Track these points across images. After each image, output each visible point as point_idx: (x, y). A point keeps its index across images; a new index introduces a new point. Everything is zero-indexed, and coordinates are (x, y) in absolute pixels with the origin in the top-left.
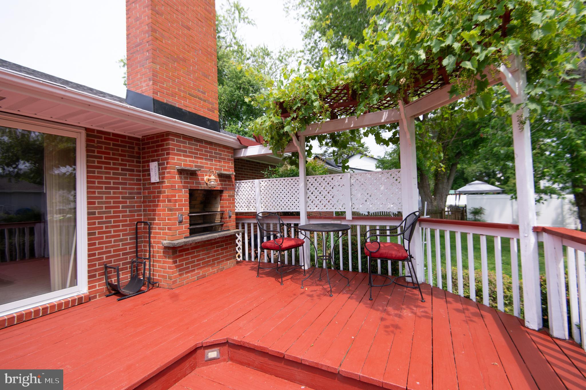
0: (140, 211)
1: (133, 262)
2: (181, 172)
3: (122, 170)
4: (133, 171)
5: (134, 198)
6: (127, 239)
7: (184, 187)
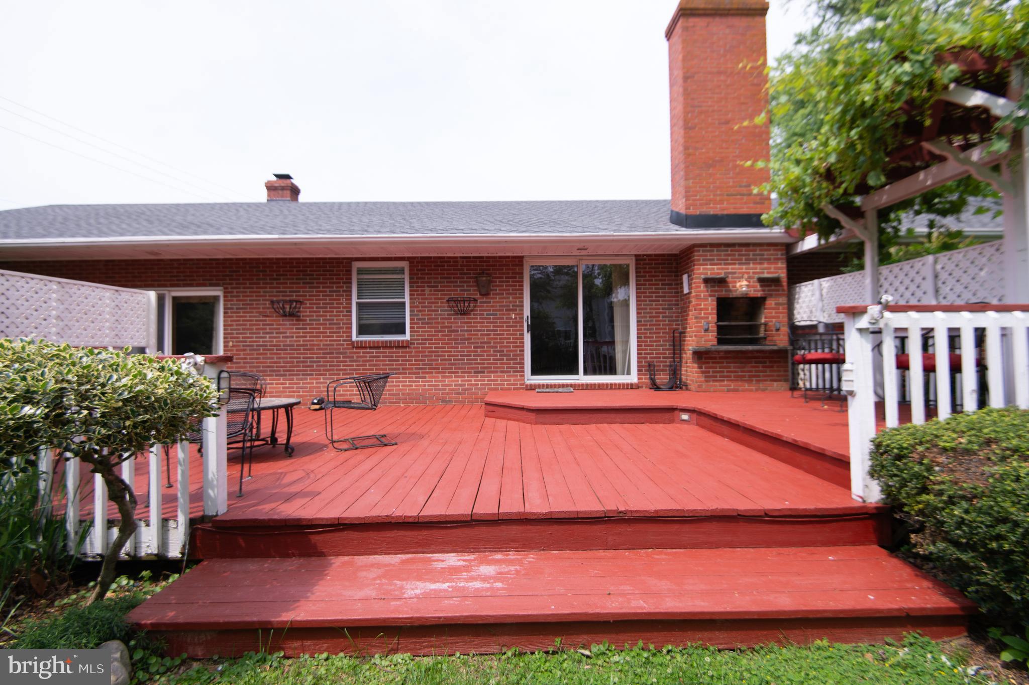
0: (678, 321)
1: (670, 366)
2: (707, 281)
3: (662, 284)
4: (671, 284)
5: (672, 309)
6: (666, 345)
7: (710, 296)
